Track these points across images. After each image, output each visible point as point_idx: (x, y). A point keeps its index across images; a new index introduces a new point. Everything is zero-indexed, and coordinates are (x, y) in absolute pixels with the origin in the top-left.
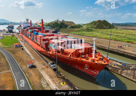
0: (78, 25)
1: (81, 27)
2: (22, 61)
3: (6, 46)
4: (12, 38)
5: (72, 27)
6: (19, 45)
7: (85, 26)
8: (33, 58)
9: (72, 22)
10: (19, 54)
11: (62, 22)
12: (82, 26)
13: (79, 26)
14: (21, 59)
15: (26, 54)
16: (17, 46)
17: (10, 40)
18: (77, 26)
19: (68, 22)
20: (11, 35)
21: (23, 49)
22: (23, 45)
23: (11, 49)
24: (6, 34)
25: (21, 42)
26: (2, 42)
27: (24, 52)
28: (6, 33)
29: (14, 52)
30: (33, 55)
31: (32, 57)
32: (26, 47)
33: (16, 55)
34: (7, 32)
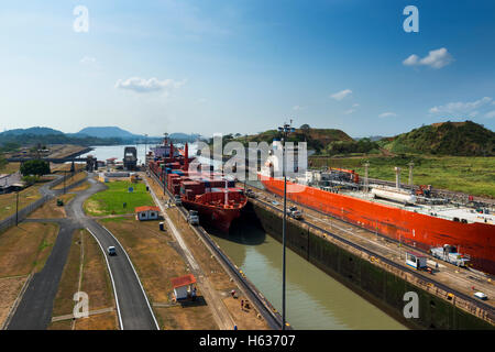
0: (361, 141)
1: (375, 150)
2: (156, 273)
3: (111, 216)
4: (131, 189)
5: (341, 150)
6: (153, 214)
7: (389, 147)
8: (195, 266)
9: (339, 132)
10: (149, 247)
11: (301, 132)
12: (377, 147)
13: (366, 146)
14: (153, 264)
15: (172, 246)
16: (144, 215)
17: (125, 193)
18: (357, 146)
19: (321, 132)
20: (129, 179)
21: (162, 227)
22: (163, 213)
23: (123, 226)
24: (114, 176)
25: (159, 203)
26: (101, 202)
27: (166, 238)
28: (114, 172)
29: (131, 238)
30: (196, 255)
31: (190, 259)
32: (173, 220)
33: (139, 247)
34: (120, 168)
